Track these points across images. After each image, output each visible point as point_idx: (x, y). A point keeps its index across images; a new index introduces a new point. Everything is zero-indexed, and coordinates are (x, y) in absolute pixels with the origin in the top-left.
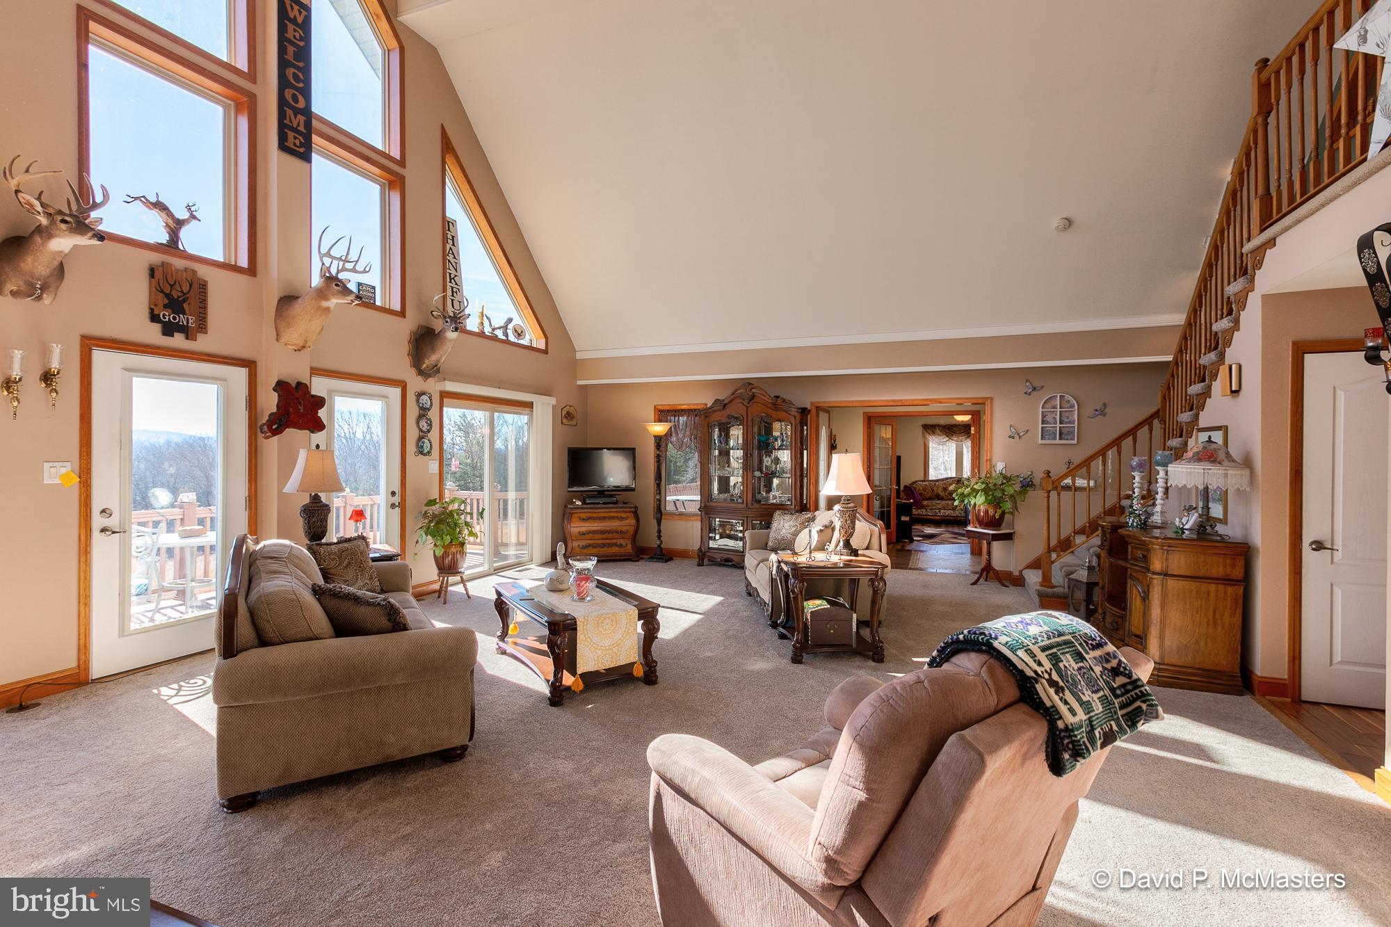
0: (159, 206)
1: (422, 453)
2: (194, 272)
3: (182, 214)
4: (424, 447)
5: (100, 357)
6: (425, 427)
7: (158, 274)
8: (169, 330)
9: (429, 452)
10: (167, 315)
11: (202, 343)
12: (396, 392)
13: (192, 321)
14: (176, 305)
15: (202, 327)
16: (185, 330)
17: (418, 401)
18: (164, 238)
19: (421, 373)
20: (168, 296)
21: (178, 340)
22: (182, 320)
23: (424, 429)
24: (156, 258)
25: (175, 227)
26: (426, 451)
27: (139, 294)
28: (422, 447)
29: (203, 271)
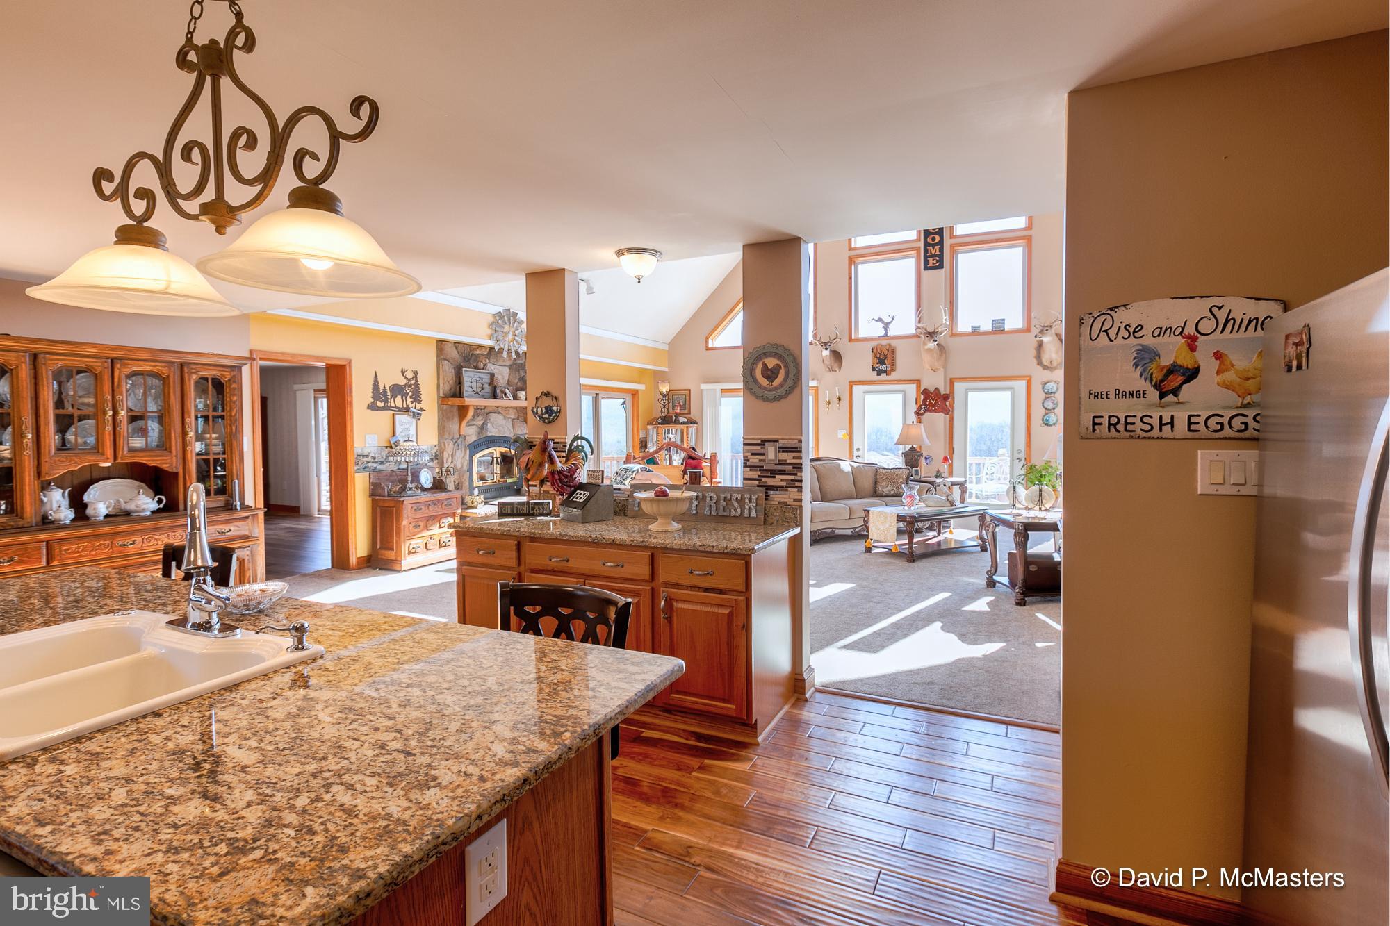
0: (880, 320)
1: (1047, 425)
2: (889, 345)
3: (887, 320)
4: (1050, 420)
5: (855, 388)
6: (1049, 404)
7: (875, 350)
8: (879, 374)
9: (1054, 424)
10: (878, 367)
11: (894, 376)
12: (1023, 384)
13: (888, 367)
14: (882, 362)
15: (893, 368)
16: (885, 371)
17: (1043, 388)
18: (882, 333)
19: (1045, 368)
20: (879, 358)
21: (884, 376)
22: (884, 367)
23: (1049, 408)
24: (874, 344)
25: (886, 326)
26: (1051, 423)
27: (869, 360)
28: (1047, 420)
29: (894, 343)
